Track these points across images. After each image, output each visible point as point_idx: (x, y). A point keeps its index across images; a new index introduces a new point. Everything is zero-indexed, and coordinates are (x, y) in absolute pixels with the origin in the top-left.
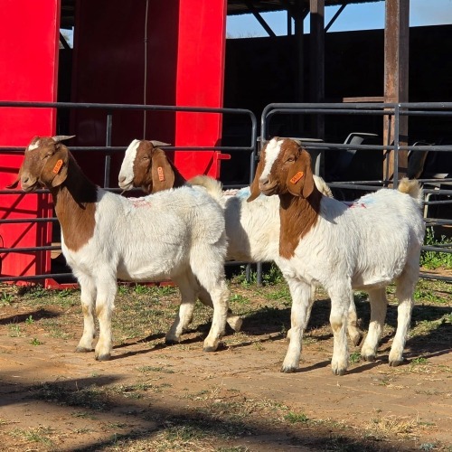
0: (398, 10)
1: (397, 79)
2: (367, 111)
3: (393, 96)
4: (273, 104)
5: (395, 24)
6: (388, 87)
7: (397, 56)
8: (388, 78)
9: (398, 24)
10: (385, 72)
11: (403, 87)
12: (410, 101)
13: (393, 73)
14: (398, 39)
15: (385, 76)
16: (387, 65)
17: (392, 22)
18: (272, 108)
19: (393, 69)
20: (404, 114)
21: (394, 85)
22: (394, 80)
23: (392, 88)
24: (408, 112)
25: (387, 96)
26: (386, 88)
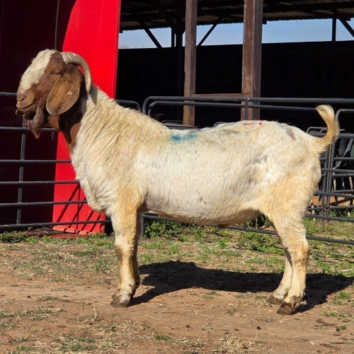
0: (254, 26)
1: (252, 80)
2: (227, 104)
3: (248, 93)
5: (251, 37)
6: (245, 86)
7: (252, 62)
8: (245, 79)
9: (253, 38)
10: (243, 75)
11: (257, 85)
12: (261, 97)
13: (249, 75)
14: (253, 49)
15: (243, 78)
16: (244, 69)
17: (249, 36)
18: (151, 101)
19: (249, 73)
20: (257, 108)
21: (250, 85)
22: (249, 81)
23: (248, 87)
24: (259, 106)
25: (244, 94)
26: (243, 86)
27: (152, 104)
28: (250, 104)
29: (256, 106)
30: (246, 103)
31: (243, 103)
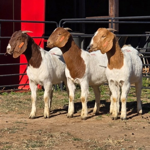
1: (114, 9)
2: (102, 22)
3: (112, 16)
4: (63, 19)
6: (111, 12)
8: (110, 8)
10: (109, 6)
11: (117, 12)
13: (112, 6)
15: (109, 8)
16: (110, 3)
18: (63, 21)
19: (112, 5)
20: (117, 23)
21: (113, 11)
22: (113, 9)
23: (112, 12)
24: (118, 22)
25: (110, 16)
26: (109, 12)
27: (64, 23)
28: (114, 21)
29: (117, 22)
30: (112, 21)
31: (110, 21)
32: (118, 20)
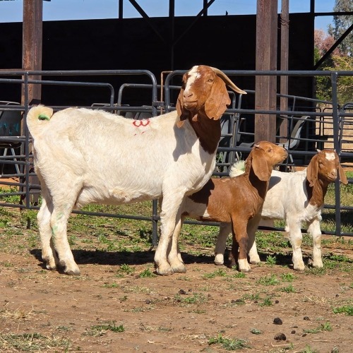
1: (33, 55)
3: (29, 69)
5: (31, 11)
6: (26, 61)
7: (33, 36)
8: (25, 54)
9: (33, 11)
10: (23, 49)
11: (38, 60)
13: (30, 50)
14: (33, 23)
15: (23, 52)
16: (25, 44)
17: (29, 9)
19: (30, 47)
20: (38, 83)
21: (31, 59)
22: (30, 56)
23: (28, 61)
24: (41, 81)
25: (24, 69)
26: (23, 61)
28: (30, 79)
29: (37, 81)
30: (26, 78)
32: (40, 77)
